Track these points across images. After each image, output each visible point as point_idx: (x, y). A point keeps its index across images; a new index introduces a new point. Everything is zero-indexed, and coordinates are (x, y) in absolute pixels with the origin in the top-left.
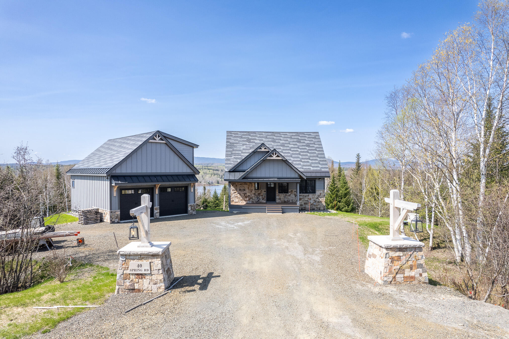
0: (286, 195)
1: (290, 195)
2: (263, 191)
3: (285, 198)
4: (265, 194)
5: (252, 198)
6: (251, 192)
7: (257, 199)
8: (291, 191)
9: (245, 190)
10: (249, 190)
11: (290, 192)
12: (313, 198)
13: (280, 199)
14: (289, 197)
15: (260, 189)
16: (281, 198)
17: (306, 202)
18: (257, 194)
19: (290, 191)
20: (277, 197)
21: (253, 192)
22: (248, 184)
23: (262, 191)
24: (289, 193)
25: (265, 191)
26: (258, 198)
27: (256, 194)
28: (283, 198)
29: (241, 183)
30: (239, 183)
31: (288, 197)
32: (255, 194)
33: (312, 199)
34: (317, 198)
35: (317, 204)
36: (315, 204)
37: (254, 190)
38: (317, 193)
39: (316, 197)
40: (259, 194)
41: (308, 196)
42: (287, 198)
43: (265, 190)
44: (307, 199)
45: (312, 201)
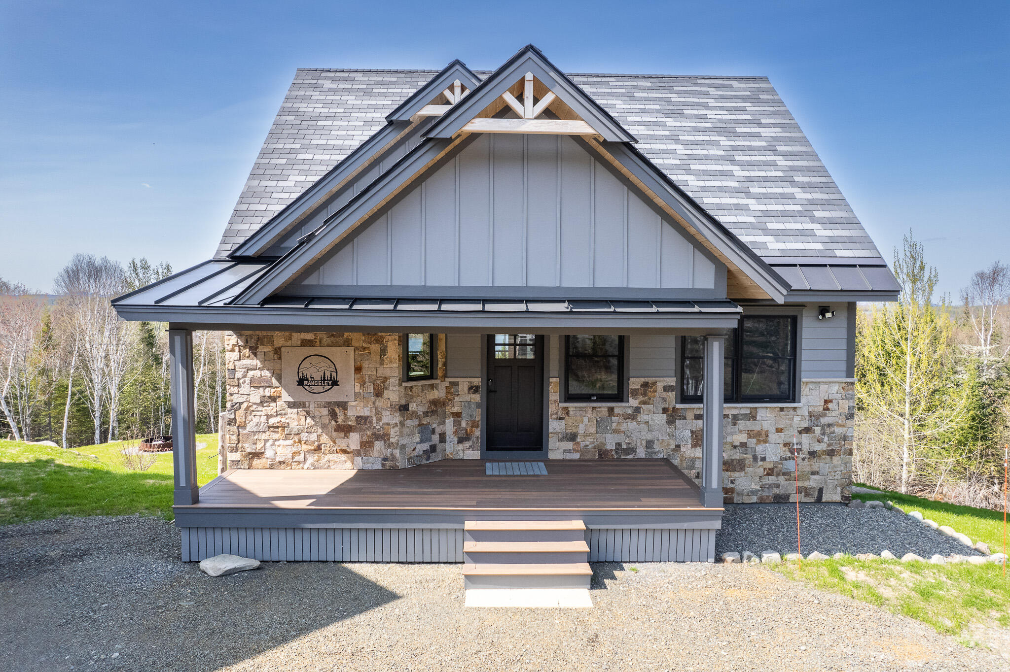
0: (611, 410)
1: (637, 410)
2: (464, 385)
3: (605, 431)
4: (478, 405)
5: (382, 437)
6: (379, 394)
7: (417, 438)
8: (645, 385)
9: (335, 383)
10: (362, 384)
11: (635, 393)
12: (779, 430)
13: (572, 437)
14: (632, 425)
15: (445, 376)
16: (581, 430)
17: (737, 455)
18: (421, 410)
19: (634, 383)
20: (555, 426)
21: (393, 394)
22: (358, 340)
23: (456, 384)
24: (633, 402)
25: (474, 389)
26: (425, 431)
27: (413, 407)
28: (593, 430)
29: (309, 336)
30: (297, 337)
31: (623, 427)
32: (404, 408)
33: (773, 437)
34: (807, 430)
35: (806, 466)
36: (790, 465)
37: (394, 381)
38: (803, 399)
39: (800, 420)
40: (436, 407)
41: (752, 416)
42: (616, 431)
43: (477, 381)
44: (742, 438)
45: (773, 452)
